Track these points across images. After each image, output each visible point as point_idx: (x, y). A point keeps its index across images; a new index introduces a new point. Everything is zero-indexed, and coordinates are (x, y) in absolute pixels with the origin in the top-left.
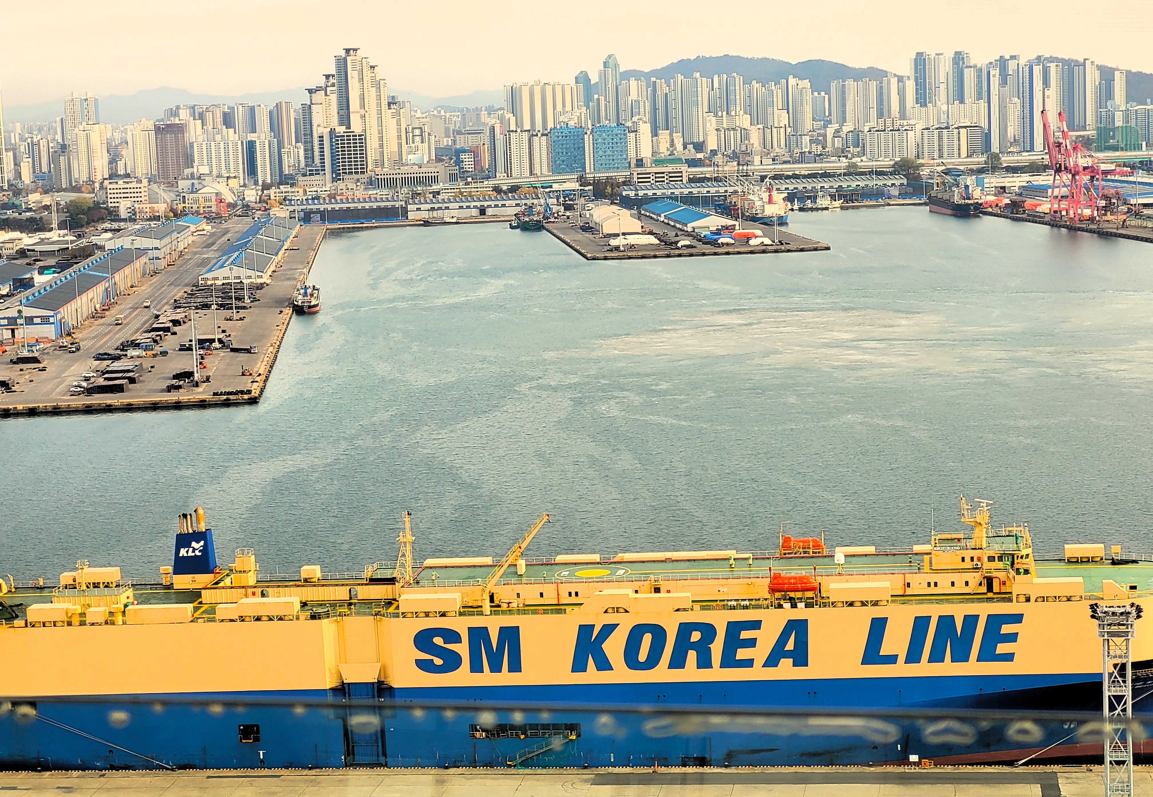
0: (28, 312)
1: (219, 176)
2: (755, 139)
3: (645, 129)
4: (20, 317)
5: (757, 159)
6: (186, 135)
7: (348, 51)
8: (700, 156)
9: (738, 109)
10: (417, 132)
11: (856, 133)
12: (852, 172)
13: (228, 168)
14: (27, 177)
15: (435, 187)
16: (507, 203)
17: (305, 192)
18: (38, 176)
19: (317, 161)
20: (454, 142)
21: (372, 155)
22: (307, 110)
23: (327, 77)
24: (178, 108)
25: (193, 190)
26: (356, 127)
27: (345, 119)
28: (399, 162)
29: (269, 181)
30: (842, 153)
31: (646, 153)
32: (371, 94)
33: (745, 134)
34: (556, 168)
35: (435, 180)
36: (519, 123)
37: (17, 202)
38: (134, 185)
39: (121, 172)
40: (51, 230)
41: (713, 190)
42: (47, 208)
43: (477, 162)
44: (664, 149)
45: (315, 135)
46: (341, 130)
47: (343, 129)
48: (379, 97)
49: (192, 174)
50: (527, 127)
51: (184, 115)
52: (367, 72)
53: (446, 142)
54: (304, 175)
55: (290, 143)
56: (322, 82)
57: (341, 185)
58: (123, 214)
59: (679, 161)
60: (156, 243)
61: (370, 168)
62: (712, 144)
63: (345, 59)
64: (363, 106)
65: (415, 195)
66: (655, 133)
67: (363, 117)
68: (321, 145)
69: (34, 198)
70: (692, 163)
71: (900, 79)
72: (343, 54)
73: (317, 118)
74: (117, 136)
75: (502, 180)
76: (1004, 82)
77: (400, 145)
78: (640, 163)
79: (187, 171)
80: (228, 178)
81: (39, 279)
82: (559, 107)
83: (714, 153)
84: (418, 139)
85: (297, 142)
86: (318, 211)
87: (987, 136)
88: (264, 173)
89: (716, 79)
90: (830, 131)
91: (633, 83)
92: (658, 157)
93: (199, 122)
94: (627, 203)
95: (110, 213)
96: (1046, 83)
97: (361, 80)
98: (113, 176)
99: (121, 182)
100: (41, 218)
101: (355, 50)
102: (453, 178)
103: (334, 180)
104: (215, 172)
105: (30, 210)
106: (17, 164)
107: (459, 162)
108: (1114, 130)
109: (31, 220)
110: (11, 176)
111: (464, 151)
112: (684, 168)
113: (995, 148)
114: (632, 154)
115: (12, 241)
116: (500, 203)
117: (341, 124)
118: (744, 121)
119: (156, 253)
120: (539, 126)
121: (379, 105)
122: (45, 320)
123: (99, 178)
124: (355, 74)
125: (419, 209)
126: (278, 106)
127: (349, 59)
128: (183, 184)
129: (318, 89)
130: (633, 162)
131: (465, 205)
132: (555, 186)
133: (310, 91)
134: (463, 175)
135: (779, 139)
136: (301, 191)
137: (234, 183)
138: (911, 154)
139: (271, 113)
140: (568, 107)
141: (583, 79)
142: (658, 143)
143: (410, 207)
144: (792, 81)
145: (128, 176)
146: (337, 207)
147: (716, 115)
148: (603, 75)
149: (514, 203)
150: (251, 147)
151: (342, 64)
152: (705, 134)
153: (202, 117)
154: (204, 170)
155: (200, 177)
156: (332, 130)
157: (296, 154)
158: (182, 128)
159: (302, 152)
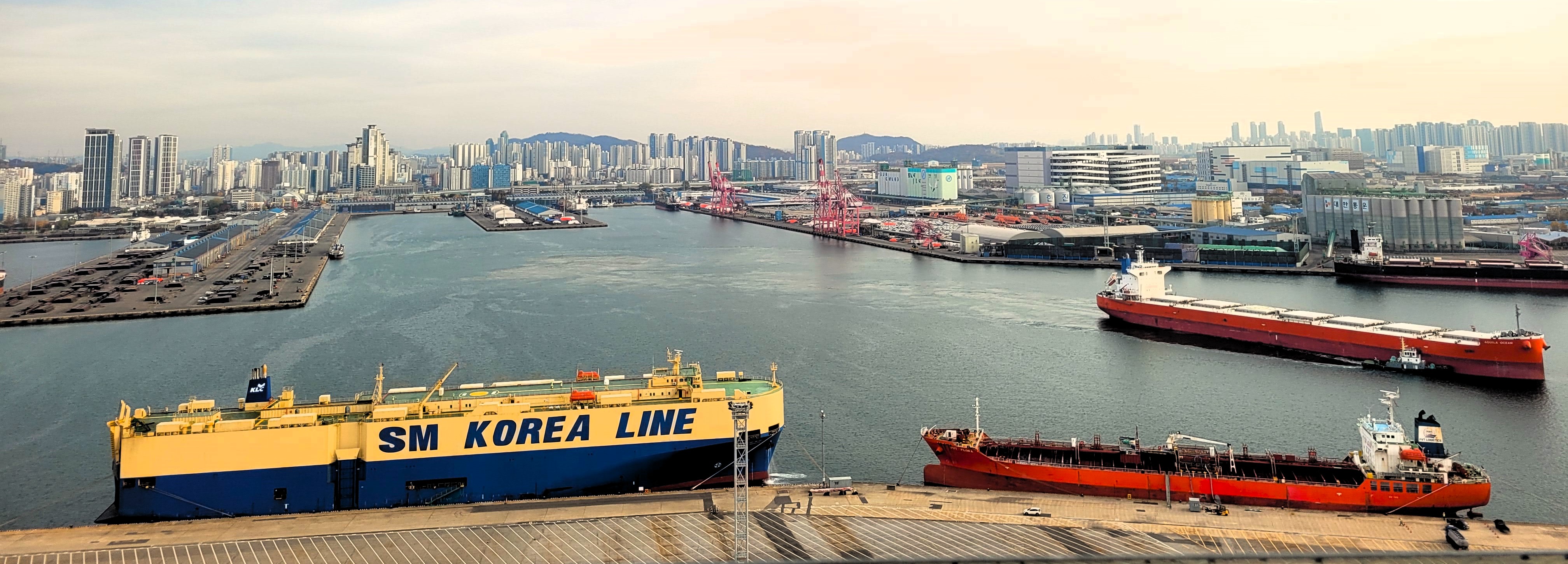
0: (178, 259)
1: (295, 188)
2: (573, 173)
3: (520, 167)
4: (174, 262)
5: (574, 182)
6: (279, 167)
7: (370, 126)
8: (546, 180)
9: (566, 158)
10: (403, 167)
11: (622, 170)
12: (619, 189)
13: (300, 184)
14: (187, 187)
15: (410, 195)
16: (447, 203)
17: (341, 196)
18: (193, 187)
19: (349, 180)
20: (422, 172)
21: (379, 178)
22: (346, 155)
23: (358, 139)
24: (276, 153)
25: (280, 195)
26: (371, 163)
27: (365, 160)
28: (392, 181)
29: (322, 190)
30: (615, 179)
31: (519, 178)
32: (380, 148)
33: (569, 170)
34: (474, 185)
35: (411, 191)
36: (456, 163)
37: (180, 201)
38: (247, 192)
39: (241, 185)
40: (197, 215)
41: (551, 197)
42: (197, 204)
43: (434, 183)
44: (528, 175)
45: (349, 167)
46: (363, 165)
47: (364, 164)
48: (384, 149)
49: (280, 187)
50: (460, 164)
51: (279, 157)
52: (379, 138)
53: (418, 172)
54: (341, 188)
55: (335, 171)
56: (355, 141)
57: (360, 193)
58: (239, 207)
59: (536, 183)
60: (256, 222)
61: (377, 184)
62: (552, 175)
63: (368, 130)
64: (375, 153)
65: (400, 198)
66: (524, 169)
67: (375, 159)
68: (352, 172)
69: (190, 198)
70: (542, 184)
71: (643, 146)
72: (367, 128)
73: (351, 159)
74: (241, 167)
75: (447, 192)
76: (691, 148)
77: (394, 173)
78: (516, 183)
79: (278, 185)
80: (300, 189)
81: (187, 242)
82: (477, 156)
83: (553, 179)
84: (403, 170)
85: (339, 171)
86: (347, 206)
87: (684, 173)
88: (319, 186)
89: (555, 143)
90: (610, 169)
91: (515, 144)
92: (525, 181)
93: (287, 161)
94: (508, 203)
95: (232, 207)
96: (710, 150)
97: (376, 140)
98: (236, 187)
99: (240, 191)
100: (192, 210)
101: (374, 126)
102: (420, 190)
103: (357, 190)
104: (293, 186)
105: (187, 205)
106: (182, 181)
107: (424, 182)
108: (741, 171)
109: (186, 210)
110: (178, 187)
111: (427, 176)
112: (538, 186)
113: (687, 179)
114: (512, 179)
115: (174, 221)
116: (444, 203)
117: (363, 162)
118: (569, 164)
119: (255, 228)
120: (466, 164)
121: (384, 153)
122: (188, 264)
123: (228, 188)
124: (373, 138)
125: (401, 206)
126: (331, 153)
127: (370, 130)
128: (275, 192)
129: (353, 145)
130: (513, 183)
131: (425, 203)
132: (473, 195)
133: (349, 146)
134: (425, 189)
135: (584, 172)
136: (339, 195)
137: (303, 192)
138: (648, 181)
139: (326, 156)
140: (482, 156)
141: (490, 142)
142: (526, 174)
143: (396, 204)
144: (592, 145)
145: (244, 187)
146: (357, 204)
147: (555, 161)
148: (500, 140)
149: (451, 203)
150: (314, 173)
151: (366, 133)
152: (549, 170)
153: (289, 158)
154: (287, 185)
155: (284, 188)
156: (358, 166)
157: (337, 176)
158: (277, 163)
159: (341, 176)
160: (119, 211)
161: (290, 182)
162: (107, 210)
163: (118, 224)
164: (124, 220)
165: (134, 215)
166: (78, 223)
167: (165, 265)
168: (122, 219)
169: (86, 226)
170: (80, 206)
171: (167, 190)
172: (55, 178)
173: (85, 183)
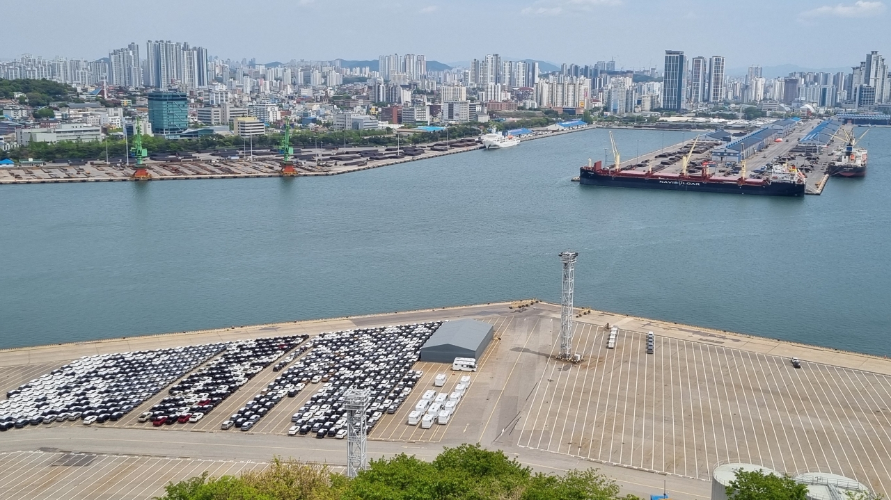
0: (729, 151)
1: (809, 102)
4: (725, 153)
6: (797, 84)
7: (873, 52)
13: (813, 99)
14: (730, 97)
17: (846, 110)
18: (735, 97)
19: (853, 98)
21: (877, 97)
22: (851, 76)
23: (862, 63)
24: (795, 73)
25: (798, 107)
26: (872, 84)
27: (867, 81)
29: (830, 105)
32: (880, 71)
37: (726, 107)
38: (774, 103)
39: (768, 97)
40: (739, 119)
42: (738, 111)
45: (853, 87)
47: (866, 85)
48: (884, 73)
49: (798, 100)
51: (797, 76)
52: (880, 62)
54: (846, 103)
55: (841, 89)
56: (859, 65)
57: (862, 109)
58: (768, 115)
60: (782, 127)
61: (876, 102)
63: (871, 56)
64: (876, 76)
67: (875, 80)
68: (855, 91)
69: (732, 106)
72: (871, 53)
73: (855, 79)
74: (767, 83)
79: (796, 99)
80: (813, 103)
81: (732, 139)
85: (844, 89)
86: (851, 119)
88: (828, 101)
93: (803, 79)
95: (763, 114)
97: (877, 64)
98: (765, 99)
99: (768, 102)
100: (735, 114)
101: (876, 52)
103: (859, 106)
104: (807, 100)
105: (730, 111)
106: (727, 92)
109: (731, 114)
110: (725, 96)
115: (723, 122)
117: (865, 83)
119: (780, 132)
121: (883, 76)
122: (735, 155)
123: (759, 99)
124: (875, 62)
126: (838, 74)
127: (873, 56)
128: (794, 105)
129: (857, 68)
133: (854, 68)
136: (844, 110)
137: (815, 105)
139: (834, 77)
145: (771, 99)
146: (860, 117)
150: (825, 89)
151: (869, 57)
153: (805, 77)
154: (803, 99)
155: (801, 102)
156: (861, 86)
157: (843, 94)
158: (796, 81)
159: (846, 94)
160: (685, 112)
161: (806, 97)
162: (678, 111)
163: (687, 121)
164: (690, 119)
165: (697, 116)
166: (661, 119)
167: (719, 154)
168: (689, 118)
169: (666, 121)
170: (662, 106)
171: (717, 99)
172: (645, 87)
173: (665, 90)
